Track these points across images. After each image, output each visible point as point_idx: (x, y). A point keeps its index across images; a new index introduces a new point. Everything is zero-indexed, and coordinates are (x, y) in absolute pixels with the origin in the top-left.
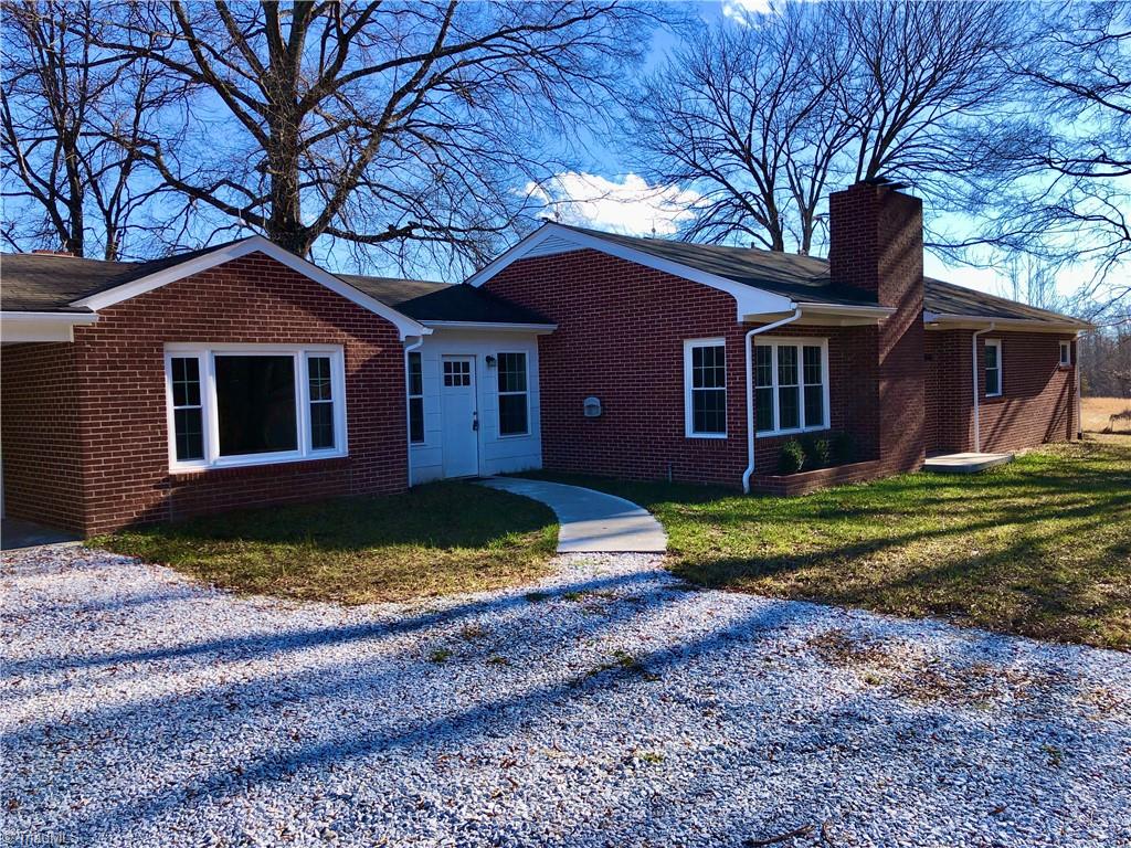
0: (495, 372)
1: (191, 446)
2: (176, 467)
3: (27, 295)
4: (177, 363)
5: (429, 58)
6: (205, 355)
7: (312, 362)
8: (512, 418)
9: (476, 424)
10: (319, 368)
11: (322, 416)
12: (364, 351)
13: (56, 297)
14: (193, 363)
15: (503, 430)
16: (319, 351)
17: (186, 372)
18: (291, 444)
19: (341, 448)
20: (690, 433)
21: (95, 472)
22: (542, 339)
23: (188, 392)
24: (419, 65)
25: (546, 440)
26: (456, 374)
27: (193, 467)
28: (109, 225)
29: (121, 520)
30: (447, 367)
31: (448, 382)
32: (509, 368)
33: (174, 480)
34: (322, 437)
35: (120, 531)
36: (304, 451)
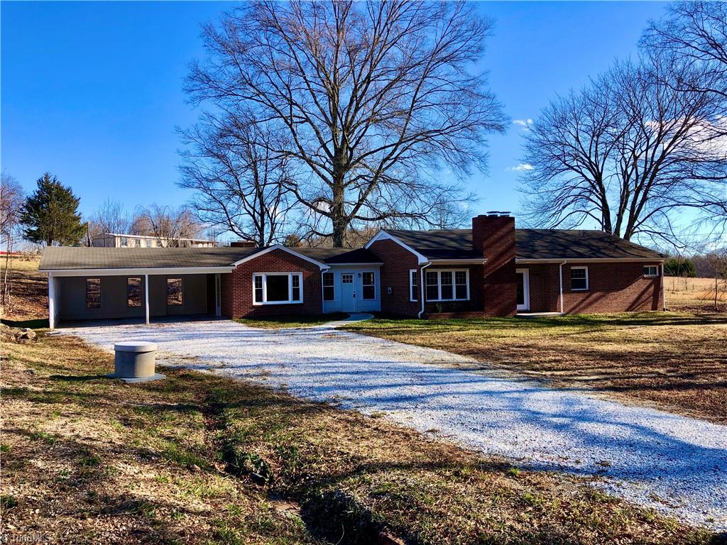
0: (362, 278)
1: (259, 298)
2: (255, 303)
3: (223, 262)
4: (256, 277)
5: (397, 145)
6: (264, 275)
7: (294, 277)
8: (368, 293)
9: (354, 296)
10: (296, 279)
11: (296, 293)
12: (309, 273)
13: (228, 262)
14: (261, 277)
15: (365, 298)
16: (295, 274)
17: (259, 280)
18: (287, 299)
19: (301, 301)
20: (411, 300)
21: (235, 304)
22: (381, 268)
23: (259, 285)
24: (394, 147)
25: (382, 301)
26: (347, 279)
27: (259, 304)
28: (271, 223)
29: (241, 316)
30: (344, 277)
31: (344, 281)
32: (367, 278)
33: (254, 307)
34: (296, 297)
35: (240, 318)
36: (290, 301)
